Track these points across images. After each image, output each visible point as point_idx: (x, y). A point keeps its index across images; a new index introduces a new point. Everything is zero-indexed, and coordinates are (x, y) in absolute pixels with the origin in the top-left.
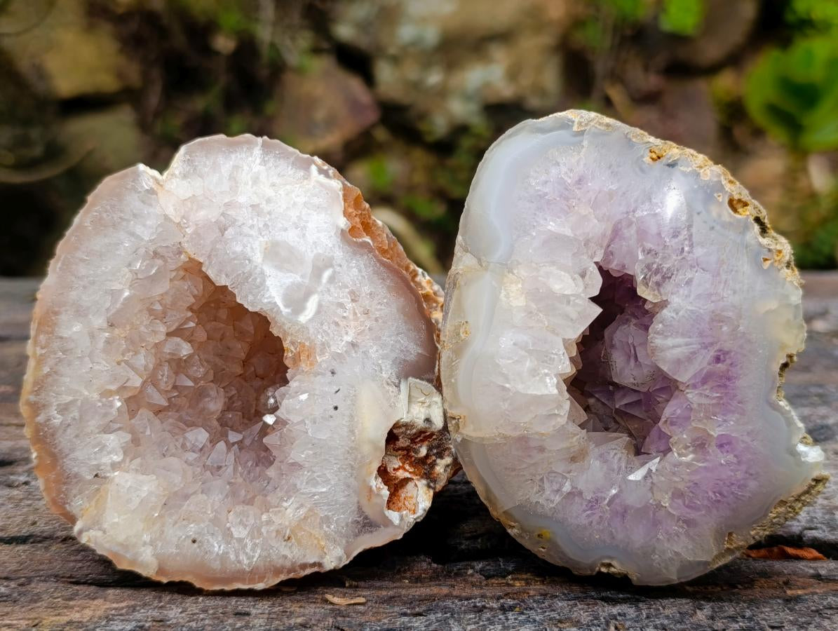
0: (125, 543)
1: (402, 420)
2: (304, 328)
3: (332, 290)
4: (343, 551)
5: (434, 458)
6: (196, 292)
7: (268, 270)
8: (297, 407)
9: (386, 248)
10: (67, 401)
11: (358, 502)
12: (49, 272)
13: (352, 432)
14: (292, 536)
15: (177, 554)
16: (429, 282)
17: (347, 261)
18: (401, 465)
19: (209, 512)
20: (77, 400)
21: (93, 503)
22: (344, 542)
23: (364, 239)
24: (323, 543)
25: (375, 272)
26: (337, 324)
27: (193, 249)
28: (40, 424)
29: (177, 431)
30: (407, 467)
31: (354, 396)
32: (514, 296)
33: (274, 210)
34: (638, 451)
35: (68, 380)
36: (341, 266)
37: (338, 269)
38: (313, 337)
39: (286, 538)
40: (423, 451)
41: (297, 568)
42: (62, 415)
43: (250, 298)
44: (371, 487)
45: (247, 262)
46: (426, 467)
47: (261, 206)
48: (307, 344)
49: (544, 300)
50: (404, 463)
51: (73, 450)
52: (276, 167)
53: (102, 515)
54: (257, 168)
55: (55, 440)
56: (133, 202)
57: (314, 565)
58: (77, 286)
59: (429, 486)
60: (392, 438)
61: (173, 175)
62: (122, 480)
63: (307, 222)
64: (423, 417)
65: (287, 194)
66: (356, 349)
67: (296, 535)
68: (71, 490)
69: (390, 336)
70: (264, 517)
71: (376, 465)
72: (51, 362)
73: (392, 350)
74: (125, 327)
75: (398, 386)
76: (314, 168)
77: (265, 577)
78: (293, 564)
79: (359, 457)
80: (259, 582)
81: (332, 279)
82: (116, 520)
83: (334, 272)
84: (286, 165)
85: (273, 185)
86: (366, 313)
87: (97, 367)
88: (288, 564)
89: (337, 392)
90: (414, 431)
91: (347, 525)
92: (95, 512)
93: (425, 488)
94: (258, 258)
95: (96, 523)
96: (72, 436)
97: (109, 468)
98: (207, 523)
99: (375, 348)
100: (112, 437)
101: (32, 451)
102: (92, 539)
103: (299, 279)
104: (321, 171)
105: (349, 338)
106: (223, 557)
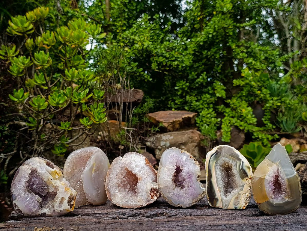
1: (153, 187)
2: (140, 175)
3: (144, 170)
4: (145, 204)
7: (136, 168)
10: (111, 185)
11: (147, 197)
13: (147, 188)
14: (139, 201)
15: (125, 204)
17: (146, 167)
19: (129, 198)
21: (114, 198)
23: (148, 164)
24: (143, 202)
25: (149, 169)
26: (144, 175)
27: (126, 166)
28: (107, 188)
29: (124, 189)
30: (154, 194)
32: (166, 169)
33: (137, 161)
34: (182, 188)
35: (111, 182)
40: (156, 192)
41: (139, 206)
42: (110, 187)
43: (134, 172)
44: (149, 195)
46: (156, 194)
47: (135, 161)
48: (141, 177)
49: (169, 169)
51: (112, 191)
54: (135, 156)
56: (119, 161)
60: (151, 190)
61: (124, 158)
62: (118, 194)
63: (141, 162)
64: (155, 187)
65: (138, 159)
66: (147, 178)
68: (111, 196)
69: (151, 176)
70: (135, 199)
71: (149, 193)
72: (109, 180)
73: (151, 178)
74: (118, 176)
75: (152, 183)
76: (141, 156)
79: (147, 191)
80: (135, 208)
82: (117, 199)
83: (144, 168)
84: (138, 155)
85: (136, 158)
86: (148, 173)
87: (115, 181)
89: (144, 183)
90: (154, 189)
91: (146, 201)
93: (156, 197)
95: (115, 200)
96: (112, 189)
97: (116, 193)
99: (149, 178)
100: (117, 189)
101: (107, 192)
102: (114, 202)
103: (140, 169)
105: (146, 176)
106: (130, 204)
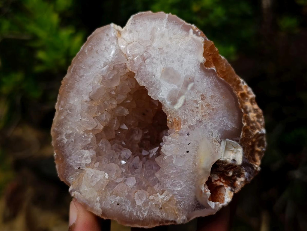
0: (89, 200)
1: (221, 160)
3: (192, 93)
4: (186, 217)
5: (236, 177)
6: (132, 87)
7: (163, 82)
8: (169, 150)
9: (224, 70)
10: (69, 133)
11: (195, 196)
12: (68, 72)
13: (195, 164)
14: (162, 208)
15: (111, 209)
16: (246, 87)
17: (202, 79)
18: (219, 178)
19: (126, 192)
20: (74, 133)
21: (77, 180)
22: (187, 213)
23: (212, 68)
24: (177, 213)
25: (215, 85)
26: (193, 111)
27: (131, 68)
28: (58, 141)
29: (118, 149)
30: (222, 180)
31: (198, 146)
33: (169, 51)
35: (70, 123)
36: (198, 82)
37: (196, 83)
38: (180, 117)
39: (160, 208)
40: (231, 174)
41: (164, 222)
42: (67, 139)
43: (153, 94)
44: (202, 190)
45: (153, 76)
46: (231, 181)
47: (163, 49)
48: (177, 119)
50: (220, 178)
51: (71, 155)
52: (173, 29)
53: (80, 186)
54: (164, 29)
55: (63, 150)
57: (172, 221)
58: (79, 80)
59: (231, 190)
61: (126, 30)
62: (90, 172)
63: (184, 58)
64: (231, 159)
65: (177, 44)
66: (201, 123)
67: (164, 208)
68: (69, 172)
69: (219, 118)
70: (151, 197)
71: (205, 180)
72: (65, 114)
73: (219, 125)
74: (98, 101)
75: (220, 143)
76: (191, 31)
77: (149, 224)
78: (162, 220)
79: (197, 176)
80: (146, 226)
81: (193, 88)
82: (86, 189)
83: (194, 85)
84: (178, 28)
85: (170, 39)
86: (208, 106)
87: (83, 119)
88: (160, 220)
89: (189, 144)
90: (226, 164)
91: (189, 206)
92: (78, 184)
93: (229, 191)
94: (158, 75)
96: (71, 149)
97: (84, 166)
98: (125, 197)
99: (210, 123)
100: (87, 152)
101: (55, 152)
102: (76, 195)
103: (177, 87)
104: (195, 32)
105: (198, 118)
106: (131, 213)
